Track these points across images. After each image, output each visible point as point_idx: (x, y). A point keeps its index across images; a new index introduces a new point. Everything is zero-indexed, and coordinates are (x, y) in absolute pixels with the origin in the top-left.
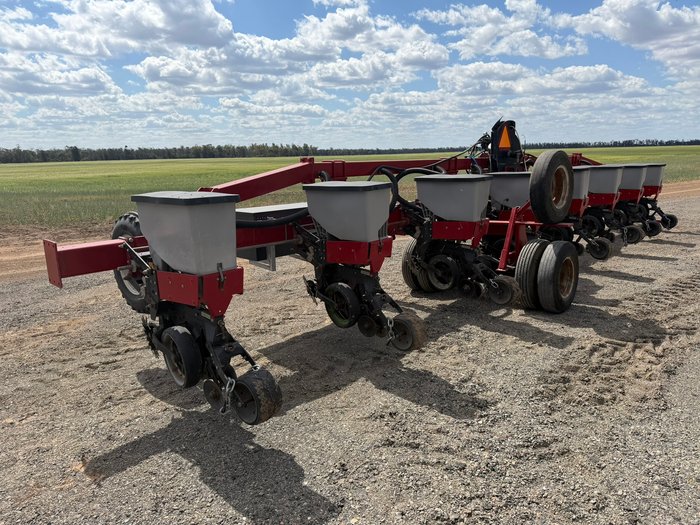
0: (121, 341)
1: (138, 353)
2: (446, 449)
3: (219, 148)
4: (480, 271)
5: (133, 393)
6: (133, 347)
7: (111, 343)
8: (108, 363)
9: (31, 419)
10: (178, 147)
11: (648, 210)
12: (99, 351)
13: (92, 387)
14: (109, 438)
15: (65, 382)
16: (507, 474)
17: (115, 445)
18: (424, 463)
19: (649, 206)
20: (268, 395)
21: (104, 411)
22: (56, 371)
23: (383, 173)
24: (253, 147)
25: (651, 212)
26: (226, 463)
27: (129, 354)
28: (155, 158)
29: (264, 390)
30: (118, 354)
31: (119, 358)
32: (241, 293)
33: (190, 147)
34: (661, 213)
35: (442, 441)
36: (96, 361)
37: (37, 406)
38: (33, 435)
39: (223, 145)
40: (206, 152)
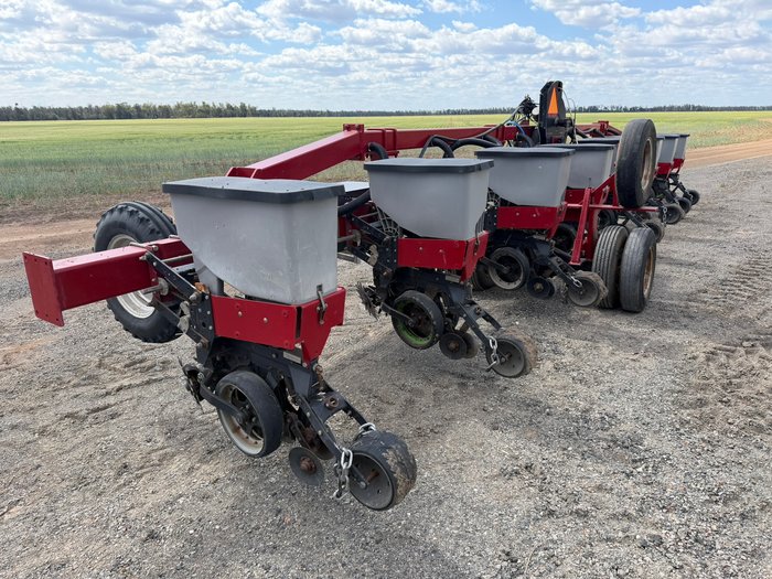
0: (105, 375)
1: (136, 392)
2: (624, 515)
3: (137, 107)
4: (558, 266)
5: (155, 457)
6: (126, 382)
7: (90, 377)
8: (98, 410)
9: (16, 510)
10: (84, 106)
11: (669, 184)
12: (79, 391)
13: (91, 450)
14: (152, 536)
15: (47, 444)
16: (718, 546)
17: (167, 548)
18: (608, 540)
19: (671, 181)
20: (404, 471)
21: (125, 489)
22: (25, 427)
23: (436, 144)
24: (178, 107)
25: (672, 188)
26: (344, 565)
27: (124, 395)
28: (56, 119)
29: (400, 463)
30: (108, 394)
31: (111, 400)
32: (341, 324)
33: (100, 106)
34: (683, 189)
35: (612, 503)
36: (81, 408)
37: (18, 487)
38: (31, 541)
39: (141, 104)
40: (121, 113)
